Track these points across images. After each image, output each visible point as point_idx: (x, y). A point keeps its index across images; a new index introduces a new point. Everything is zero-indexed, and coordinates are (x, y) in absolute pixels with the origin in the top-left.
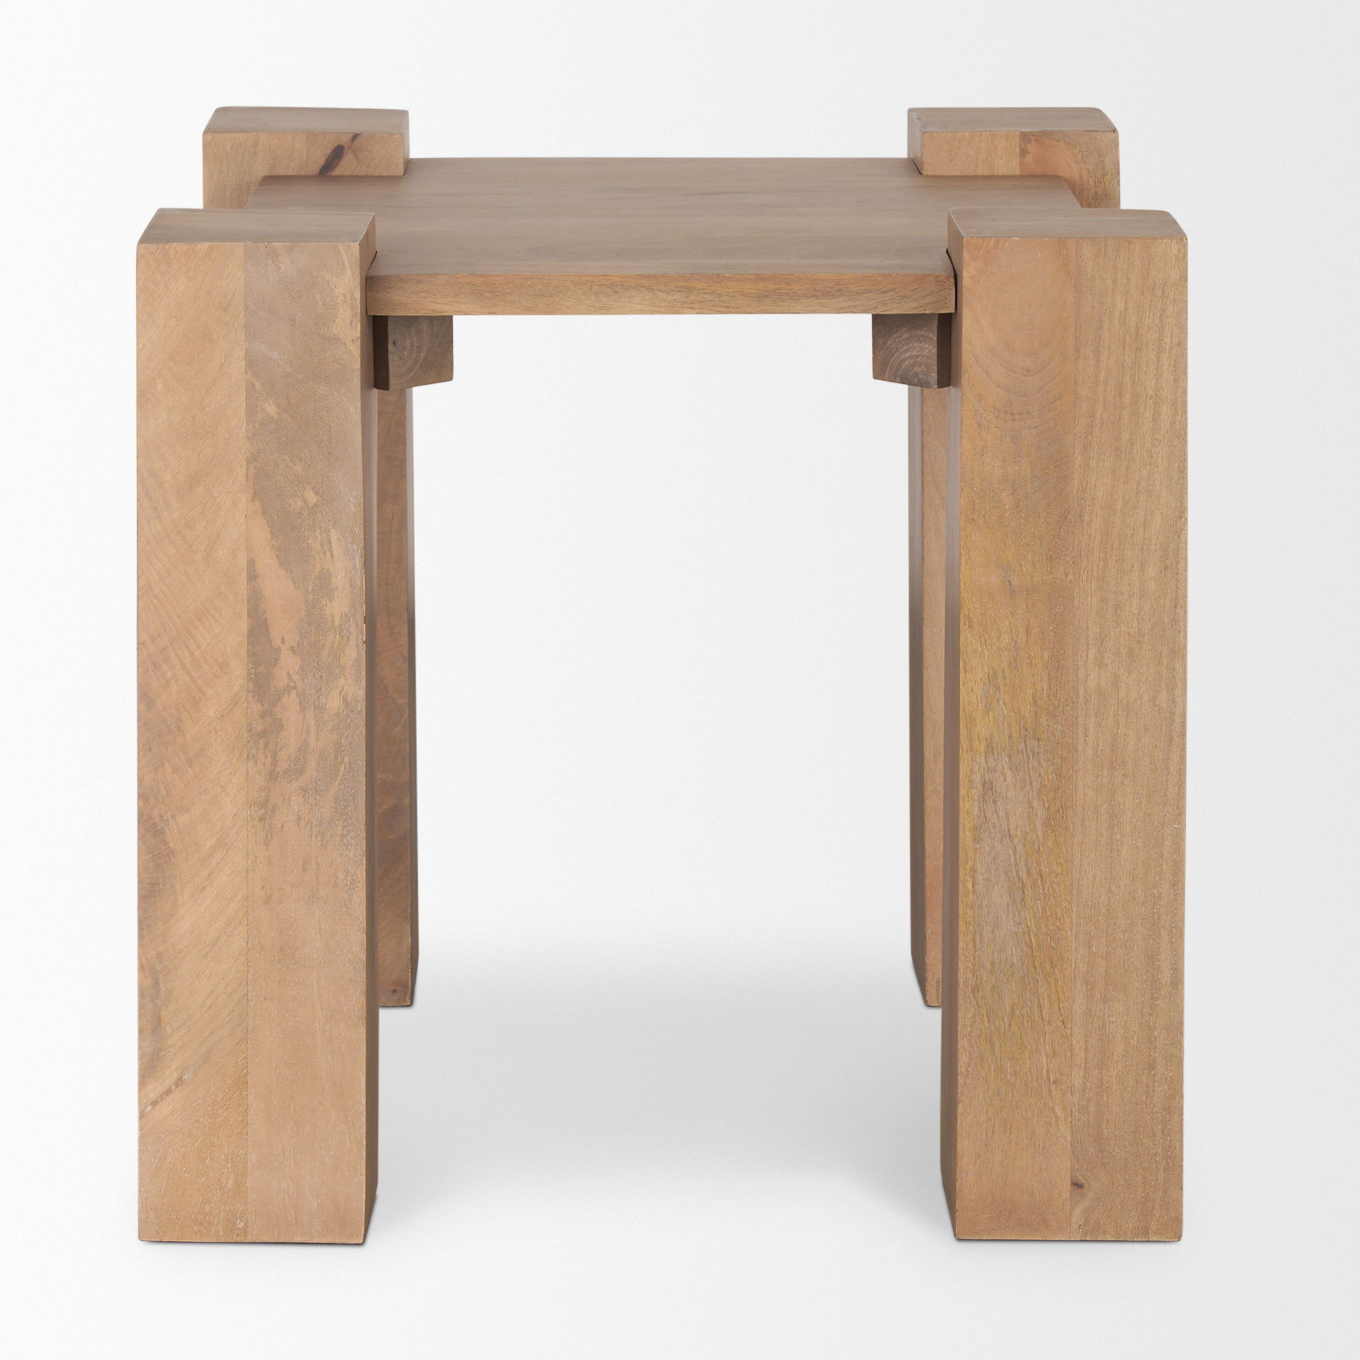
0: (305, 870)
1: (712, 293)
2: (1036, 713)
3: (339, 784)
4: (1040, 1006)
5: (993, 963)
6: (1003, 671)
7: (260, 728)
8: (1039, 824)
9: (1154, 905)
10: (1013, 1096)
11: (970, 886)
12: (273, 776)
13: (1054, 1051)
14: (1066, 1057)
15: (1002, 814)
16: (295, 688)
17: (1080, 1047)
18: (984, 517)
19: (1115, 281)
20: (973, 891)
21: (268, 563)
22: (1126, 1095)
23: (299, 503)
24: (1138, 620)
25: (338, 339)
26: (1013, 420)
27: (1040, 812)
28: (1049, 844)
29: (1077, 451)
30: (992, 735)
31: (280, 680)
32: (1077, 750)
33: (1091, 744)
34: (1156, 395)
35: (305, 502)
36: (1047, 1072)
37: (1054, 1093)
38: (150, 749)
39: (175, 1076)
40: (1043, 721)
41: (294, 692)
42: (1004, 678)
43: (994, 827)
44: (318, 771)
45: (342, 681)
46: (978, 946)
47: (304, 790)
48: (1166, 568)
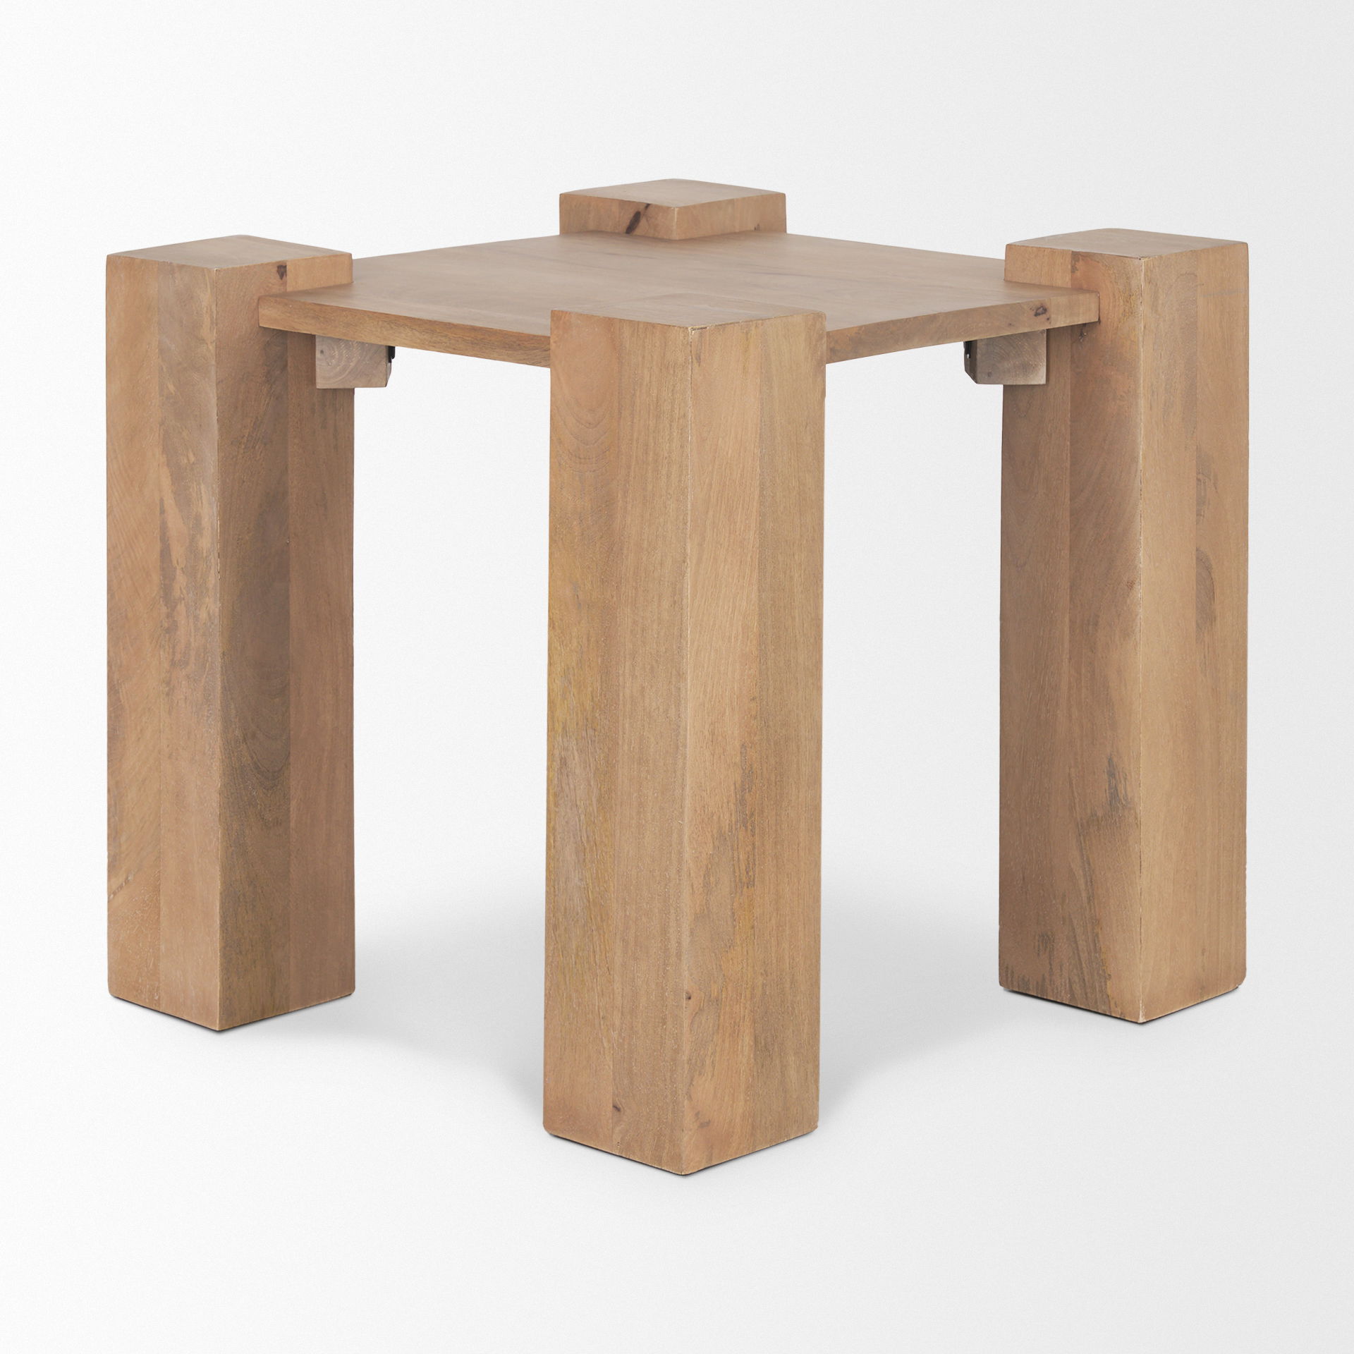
0: (189, 737)
1: (446, 336)
2: (593, 708)
3: (206, 677)
4: (594, 952)
5: (565, 909)
6: (573, 668)
7: (166, 625)
8: (594, 800)
9: (666, 885)
10: (577, 1022)
11: (552, 841)
12: (173, 663)
13: (602, 991)
14: (610, 998)
15: (572, 786)
16: (184, 599)
17: (619, 993)
18: (562, 539)
19: (643, 357)
20: (554, 846)
21: (169, 502)
22: (647, 1041)
23: (186, 461)
24: (656, 643)
25: (203, 340)
26: (580, 463)
27: (595, 791)
28: (601, 818)
29: (619, 496)
30: (566, 720)
31: (177, 593)
32: (618, 744)
33: (627, 741)
34: (669, 456)
35: (188, 460)
36: (599, 1009)
37: (602, 1027)
38: (112, 629)
39: (124, 877)
40: (597, 715)
41: (183, 602)
42: (574, 675)
43: (567, 796)
44: (195, 665)
45: (207, 599)
46: (557, 893)
47: (188, 677)
48: (675, 602)
